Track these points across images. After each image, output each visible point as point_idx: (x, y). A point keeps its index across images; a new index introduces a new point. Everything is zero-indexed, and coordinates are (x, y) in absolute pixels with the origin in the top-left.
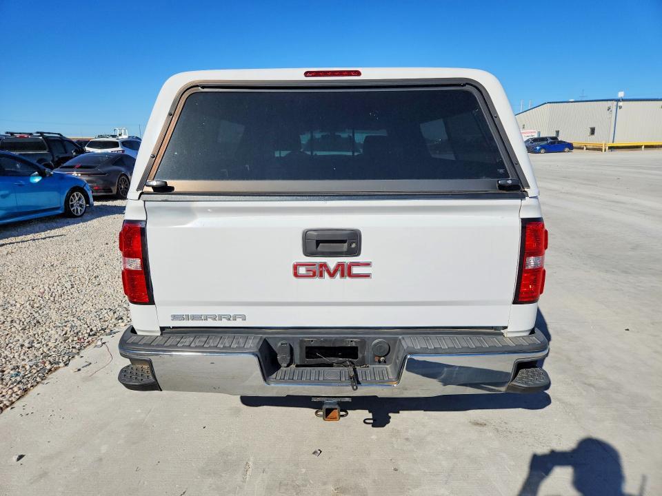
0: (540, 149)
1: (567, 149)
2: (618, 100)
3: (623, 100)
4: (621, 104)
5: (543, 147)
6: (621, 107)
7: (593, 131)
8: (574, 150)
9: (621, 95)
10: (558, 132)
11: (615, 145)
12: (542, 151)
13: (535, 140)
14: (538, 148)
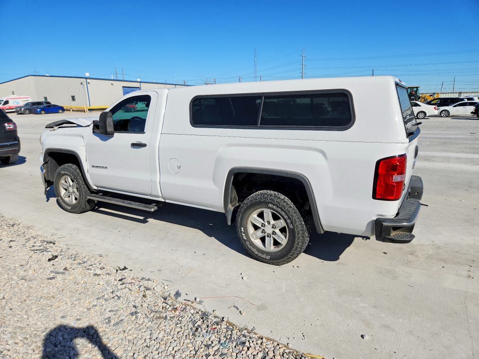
0: (40, 111)
1: (60, 111)
2: (86, 78)
3: (90, 78)
4: (88, 81)
5: (42, 109)
6: (89, 83)
7: (73, 98)
8: (65, 112)
9: (87, 75)
10: (46, 98)
11: (91, 107)
12: (43, 112)
13: (34, 104)
14: (39, 110)
